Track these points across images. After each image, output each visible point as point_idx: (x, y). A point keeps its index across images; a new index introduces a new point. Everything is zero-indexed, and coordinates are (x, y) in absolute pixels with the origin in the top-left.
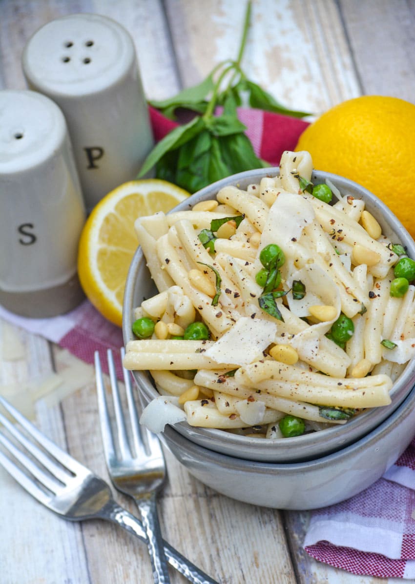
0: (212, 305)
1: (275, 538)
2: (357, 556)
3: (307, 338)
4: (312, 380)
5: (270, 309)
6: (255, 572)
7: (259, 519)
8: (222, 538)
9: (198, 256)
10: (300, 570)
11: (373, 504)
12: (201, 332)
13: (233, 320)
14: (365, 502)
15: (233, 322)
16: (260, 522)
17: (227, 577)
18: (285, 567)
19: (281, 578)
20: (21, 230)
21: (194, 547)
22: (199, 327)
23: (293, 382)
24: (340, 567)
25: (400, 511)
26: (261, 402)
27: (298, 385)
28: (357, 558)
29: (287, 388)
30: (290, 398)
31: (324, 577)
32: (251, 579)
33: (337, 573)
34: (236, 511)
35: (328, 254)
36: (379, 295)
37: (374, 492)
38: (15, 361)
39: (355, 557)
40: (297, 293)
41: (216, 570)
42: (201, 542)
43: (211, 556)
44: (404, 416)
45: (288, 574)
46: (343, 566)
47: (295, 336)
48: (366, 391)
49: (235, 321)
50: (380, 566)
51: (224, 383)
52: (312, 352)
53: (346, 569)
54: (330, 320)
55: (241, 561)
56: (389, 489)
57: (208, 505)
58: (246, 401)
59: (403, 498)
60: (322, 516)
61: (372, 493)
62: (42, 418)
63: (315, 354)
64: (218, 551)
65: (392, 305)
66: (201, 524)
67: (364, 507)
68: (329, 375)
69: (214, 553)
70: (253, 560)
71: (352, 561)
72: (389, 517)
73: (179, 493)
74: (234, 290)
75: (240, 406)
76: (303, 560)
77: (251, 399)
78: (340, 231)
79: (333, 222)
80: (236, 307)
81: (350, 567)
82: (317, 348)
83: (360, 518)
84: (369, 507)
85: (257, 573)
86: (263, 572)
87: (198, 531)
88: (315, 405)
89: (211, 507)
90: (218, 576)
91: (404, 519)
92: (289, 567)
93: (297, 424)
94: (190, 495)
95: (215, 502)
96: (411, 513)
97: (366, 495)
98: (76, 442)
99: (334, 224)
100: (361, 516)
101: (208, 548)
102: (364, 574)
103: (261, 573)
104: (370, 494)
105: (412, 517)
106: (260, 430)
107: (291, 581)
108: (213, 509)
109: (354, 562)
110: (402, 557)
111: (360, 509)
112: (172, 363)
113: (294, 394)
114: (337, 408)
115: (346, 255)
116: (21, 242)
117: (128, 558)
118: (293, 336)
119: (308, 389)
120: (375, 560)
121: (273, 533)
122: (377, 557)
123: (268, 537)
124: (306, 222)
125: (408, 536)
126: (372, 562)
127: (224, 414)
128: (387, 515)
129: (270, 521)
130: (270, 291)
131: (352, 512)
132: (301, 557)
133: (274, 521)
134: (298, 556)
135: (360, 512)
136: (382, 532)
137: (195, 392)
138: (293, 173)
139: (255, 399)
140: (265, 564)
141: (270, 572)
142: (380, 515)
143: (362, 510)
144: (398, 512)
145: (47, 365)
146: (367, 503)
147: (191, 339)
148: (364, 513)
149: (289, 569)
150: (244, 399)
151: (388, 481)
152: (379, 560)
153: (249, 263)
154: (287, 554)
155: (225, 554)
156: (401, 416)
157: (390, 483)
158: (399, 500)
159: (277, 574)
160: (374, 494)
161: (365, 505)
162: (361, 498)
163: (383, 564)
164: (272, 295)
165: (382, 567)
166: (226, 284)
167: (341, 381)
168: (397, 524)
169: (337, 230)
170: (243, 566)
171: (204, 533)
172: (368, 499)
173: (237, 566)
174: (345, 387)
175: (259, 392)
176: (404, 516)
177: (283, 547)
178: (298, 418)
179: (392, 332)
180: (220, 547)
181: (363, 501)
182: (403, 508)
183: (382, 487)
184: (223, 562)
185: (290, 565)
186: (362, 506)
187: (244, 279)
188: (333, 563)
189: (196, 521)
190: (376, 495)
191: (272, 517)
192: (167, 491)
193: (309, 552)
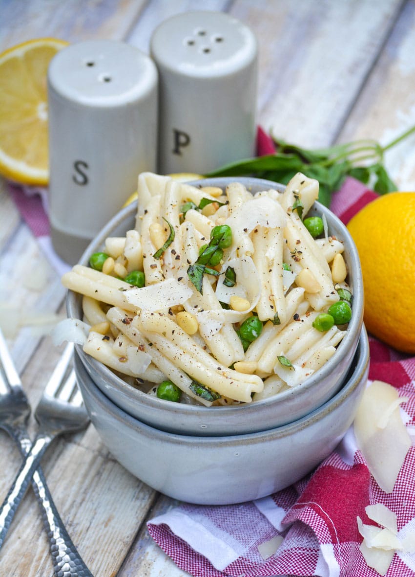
0: (154, 256)
1: (137, 513)
2: (191, 556)
3: (212, 318)
4: (199, 355)
5: (195, 278)
6: (100, 529)
7: (135, 493)
8: (94, 493)
9: (167, 214)
10: (138, 545)
11: (234, 523)
12: (137, 279)
13: (163, 275)
14: (228, 518)
15: (162, 278)
16: (134, 496)
17: (75, 522)
18: (128, 537)
19: (118, 544)
20: (77, 165)
21: (66, 489)
22: (138, 275)
23: (181, 348)
24: (170, 555)
25: (252, 539)
26: (149, 355)
27: (184, 353)
28: (190, 557)
29: (173, 350)
30: (173, 361)
31: (153, 558)
32: (94, 533)
33: (166, 562)
34: (121, 479)
35: (273, 260)
36: (303, 321)
37: (242, 515)
38: (32, 290)
39: (189, 556)
40: (229, 280)
41: (70, 513)
42: (75, 488)
43: (74, 501)
44: (274, 436)
45: (125, 544)
46: (173, 556)
47: (204, 311)
48: (235, 382)
49: (164, 278)
50: (203, 571)
51: (128, 325)
52: (210, 331)
53: (174, 560)
54: (239, 311)
55: (96, 516)
56: (257, 520)
57: (102, 465)
58: (137, 348)
59: (263, 531)
60: (184, 510)
61: (239, 515)
62: (20, 341)
63: (212, 334)
64: (83, 500)
65: (310, 335)
66: (85, 476)
67: (224, 521)
68: (216, 359)
69: (79, 500)
70: (106, 520)
71: (183, 556)
72: (238, 538)
73: (86, 445)
74: (178, 252)
75: (131, 351)
76: (146, 539)
77: (141, 348)
78: (300, 252)
79: (298, 242)
80: (173, 268)
81: (178, 560)
82: (217, 330)
83: (213, 527)
84: (228, 523)
85: (101, 531)
86: (107, 532)
87: (78, 479)
88: (191, 378)
89: (103, 467)
90: (69, 518)
91: (250, 545)
92: (130, 539)
93: (171, 390)
94: (93, 451)
95: (110, 465)
96: (258, 545)
97: (232, 513)
98: (33, 371)
99: (299, 244)
100: (215, 526)
101: (77, 494)
102: (186, 570)
103: (105, 532)
104: (236, 515)
105: (258, 548)
106: (142, 384)
107: (124, 549)
108: (104, 469)
109: (184, 558)
110: (224, 570)
111: (219, 521)
112: (96, 291)
113: (177, 358)
114: (206, 388)
115: (292, 273)
116: (75, 179)
117: (6, 472)
118: (202, 311)
119: (190, 360)
120: (203, 564)
121: (138, 509)
122: (207, 564)
123: (132, 510)
124: (268, 224)
125: (243, 559)
126: (199, 565)
127: (116, 353)
128: (238, 536)
129: (143, 499)
130: (203, 264)
131: (209, 519)
132: (146, 536)
133: (146, 500)
134: (144, 534)
135: (217, 523)
136: (223, 545)
137: (104, 326)
138: (294, 192)
139: (146, 350)
140: (113, 528)
141: (112, 535)
142: (232, 533)
143: (220, 522)
144: (249, 538)
145: (55, 305)
146: (229, 519)
147: (127, 282)
148: (219, 525)
149: (130, 540)
150: (136, 345)
151: (261, 514)
152: (207, 566)
153: (205, 239)
154: (137, 529)
155: (87, 505)
156: (272, 435)
157: (262, 516)
158: (258, 531)
159: (116, 539)
160: (240, 516)
161: (226, 520)
162: (226, 513)
163: (207, 570)
164: (204, 268)
165: (204, 572)
166: (176, 245)
167: (222, 367)
168: (241, 546)
169: (298, 250)
170: (94, 521)
171: (82, 482)
172: (232, 517)
173: (90, 518)
174: (222, 374)
175: (151, 344)
176: (252, 544)
177: (137, 523)
178: (174, 386)
179: (298, 357)
180: (87, 499)
181: (226, 516)
182: (256, 538)
183: (251, 515)
184: (81, 510)
185: (132, 538)
186: (222, 520)
187: (189, 245)
188: (166, 549)
189: (83, 471)
190: (242, 518)
191: (147, 497)
192: (77, 439)
193: (150, 529)
